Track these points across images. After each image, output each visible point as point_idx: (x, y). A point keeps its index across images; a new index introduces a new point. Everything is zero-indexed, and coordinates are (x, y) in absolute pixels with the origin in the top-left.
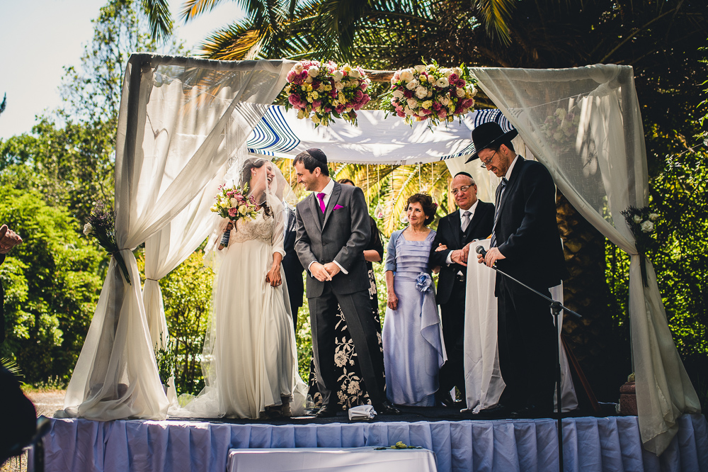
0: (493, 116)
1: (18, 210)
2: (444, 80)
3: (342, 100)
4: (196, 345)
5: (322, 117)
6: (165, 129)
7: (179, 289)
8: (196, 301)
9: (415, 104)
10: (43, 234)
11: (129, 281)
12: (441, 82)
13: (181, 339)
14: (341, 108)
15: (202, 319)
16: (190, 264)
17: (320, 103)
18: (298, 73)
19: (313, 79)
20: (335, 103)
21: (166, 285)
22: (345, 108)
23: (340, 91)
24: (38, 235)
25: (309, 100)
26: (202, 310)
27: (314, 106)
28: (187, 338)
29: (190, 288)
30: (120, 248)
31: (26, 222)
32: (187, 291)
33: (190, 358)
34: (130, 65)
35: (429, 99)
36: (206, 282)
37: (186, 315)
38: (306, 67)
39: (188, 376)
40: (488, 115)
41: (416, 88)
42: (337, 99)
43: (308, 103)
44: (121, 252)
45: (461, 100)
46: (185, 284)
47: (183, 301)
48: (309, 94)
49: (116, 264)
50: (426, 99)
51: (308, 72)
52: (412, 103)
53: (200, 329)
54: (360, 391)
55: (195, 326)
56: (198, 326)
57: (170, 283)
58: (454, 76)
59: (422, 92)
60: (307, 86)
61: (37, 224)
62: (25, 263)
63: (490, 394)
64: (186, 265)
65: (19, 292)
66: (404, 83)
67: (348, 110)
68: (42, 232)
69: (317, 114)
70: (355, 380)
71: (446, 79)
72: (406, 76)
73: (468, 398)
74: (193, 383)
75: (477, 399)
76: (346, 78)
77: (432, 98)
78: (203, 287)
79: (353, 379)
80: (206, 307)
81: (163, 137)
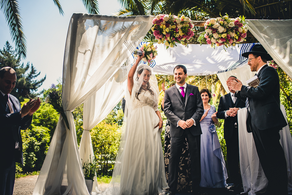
0: (250, 47)
1: (47, 111)
2: (232, 23)
3: (181, 33)
4: (108, 158)
5: (170, 42)
6: (90, 50)
7: (102, 137)
8: (108, 142)
9: (217, 36)
10: (56, 119)
11: (69, 128)
12: (231, 25)
13: (103, 155)
14: (180, 38)
15: (110, 148)
16: (106, 128)
17: (169, 35)
18: (158, 19)
19: (166, 22)
20: (177, 36)
21: (97, 136)
22: (182, 38)
23: (180, 29)
24: (54, 120)
25: (164, 33)
26: (110, 145)
27: (166, 36)
28: (105, 155)
29: (106, 137)
30: (64, 110)
31: (50, 115)
32: (105, 138)
33: (106, 162)
34: (73, 19)
35: (225, 33)
36: (112, 135)
37: (105, 147)
38: (163, 17)
39: (105, 169)
40: (247, 47)
41: (218, 27)
42: (178, 33)
43: (164, 35)
44: (65, 112)
45: (241, 34)
46: (104, 136)
47: (103, 141)
48: (164, 30)
49: (62, 119)
50: (223, 33)
51: (163, 19)
52: (216, 36)
53: (110, 152)
54: (186, 183)
55: (108, 151)
56: (109, 150)
57: (99, 135)
58: (237, 22)
59: (221, 29)
60: (162, 26)
61: (54, 116)
62: (49, 129)
63: (257, 185)
64: (104, 129)
65: (47, 139)
66: (212, 25)
67: (183, 39)
68: (55, 118)
69: (168, 41)
70: (183, 177)
71: (233, 23)
72: (213, 21)
73: (245, 187)
74: (107, 171)
75: (249, 187)
76: (183, 22)
77: (226, 32)
78: (111, 136)
79: (182, 177)
80: (112, 144)
81: (88, 54)
